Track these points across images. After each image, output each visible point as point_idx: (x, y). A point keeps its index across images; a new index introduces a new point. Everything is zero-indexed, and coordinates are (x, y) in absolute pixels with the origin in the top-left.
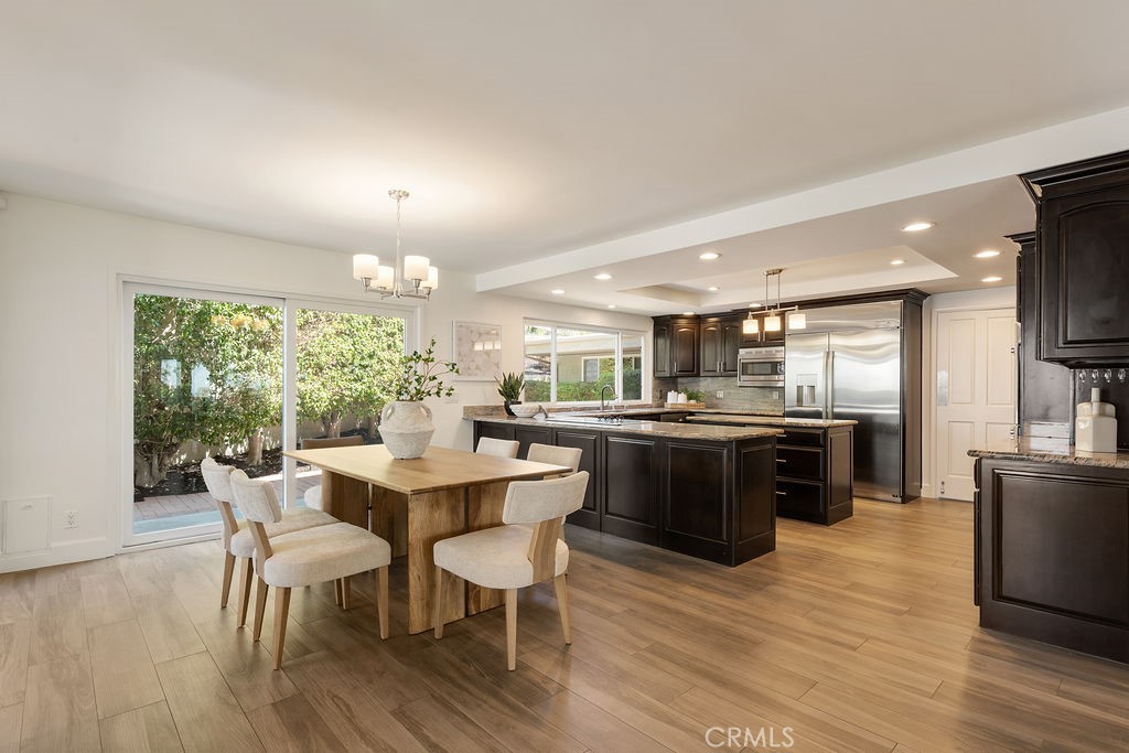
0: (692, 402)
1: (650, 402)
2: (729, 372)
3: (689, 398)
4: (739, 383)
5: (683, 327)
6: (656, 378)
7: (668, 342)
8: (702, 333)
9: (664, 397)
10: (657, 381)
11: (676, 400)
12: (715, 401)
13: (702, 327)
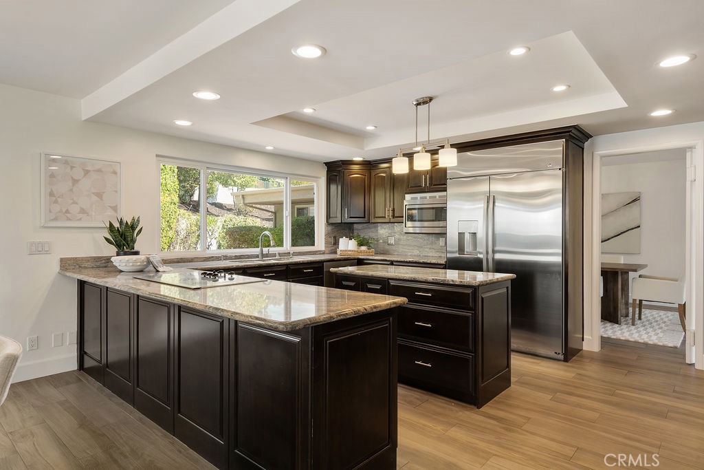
0: (364, 248)
1: (323, 249)
2: (396, 218)
3: (360, 244)
4: (405, 230)
5: (356, 173)
6: (328, 223)
7: (340, 188)
8: (373, 180)
9: (336, 243)
10: (330, 228)
11: (347, 246)
12: (387, 247)
13: (373, 173)
